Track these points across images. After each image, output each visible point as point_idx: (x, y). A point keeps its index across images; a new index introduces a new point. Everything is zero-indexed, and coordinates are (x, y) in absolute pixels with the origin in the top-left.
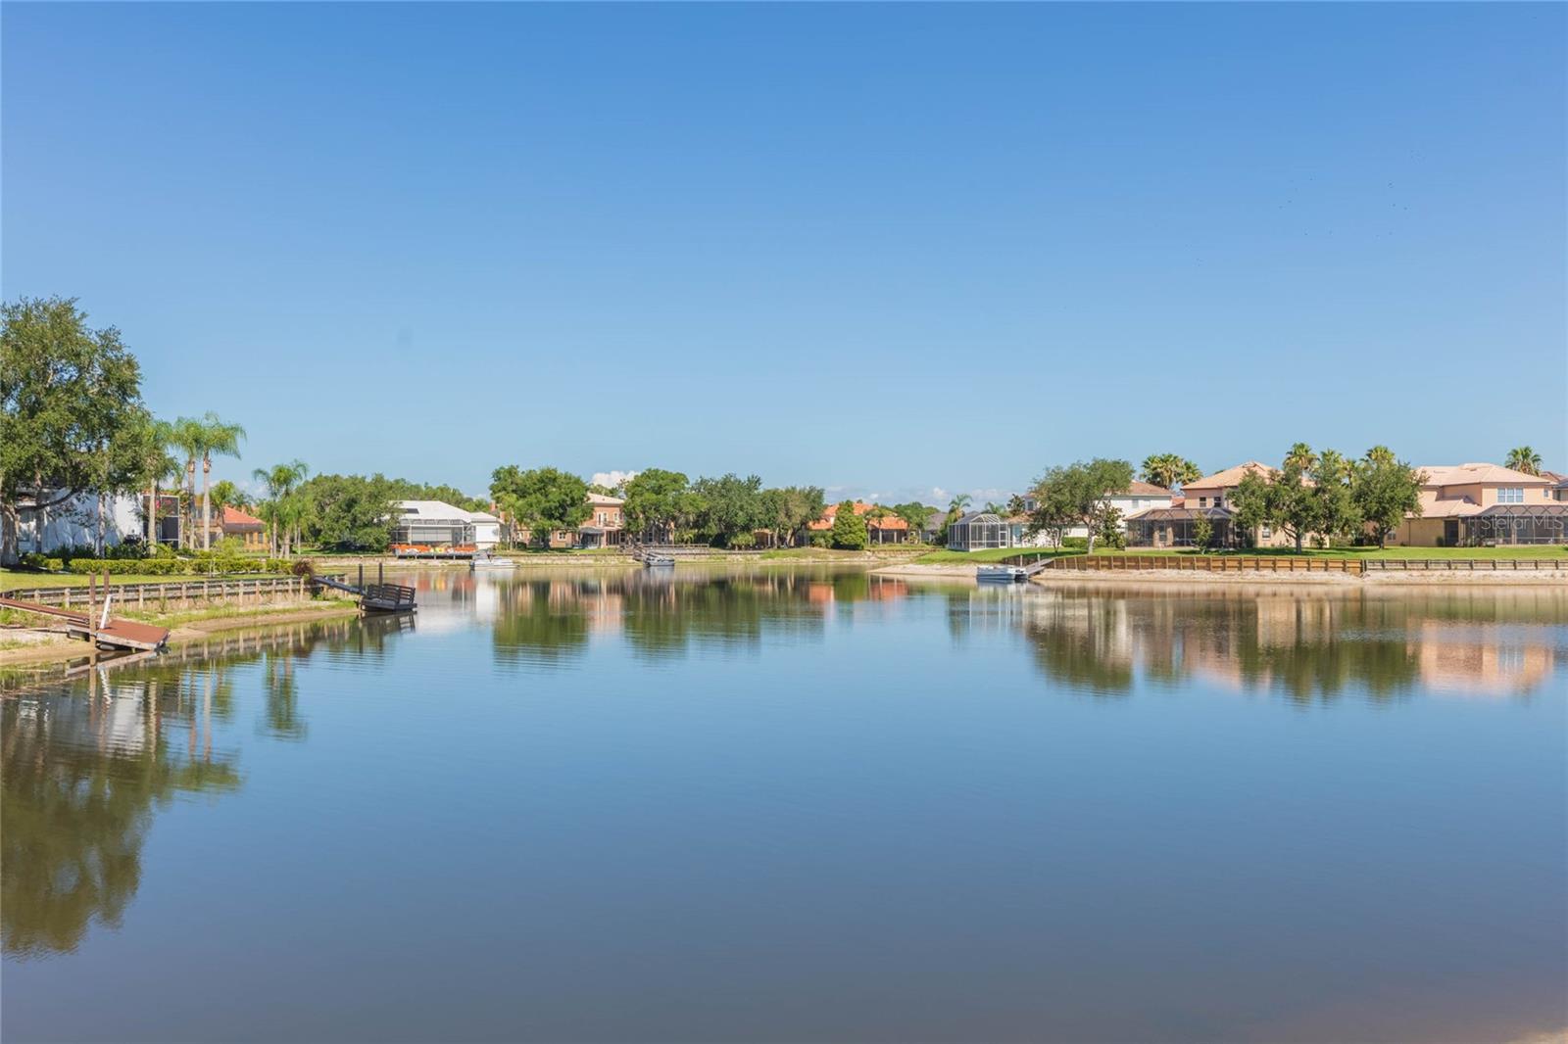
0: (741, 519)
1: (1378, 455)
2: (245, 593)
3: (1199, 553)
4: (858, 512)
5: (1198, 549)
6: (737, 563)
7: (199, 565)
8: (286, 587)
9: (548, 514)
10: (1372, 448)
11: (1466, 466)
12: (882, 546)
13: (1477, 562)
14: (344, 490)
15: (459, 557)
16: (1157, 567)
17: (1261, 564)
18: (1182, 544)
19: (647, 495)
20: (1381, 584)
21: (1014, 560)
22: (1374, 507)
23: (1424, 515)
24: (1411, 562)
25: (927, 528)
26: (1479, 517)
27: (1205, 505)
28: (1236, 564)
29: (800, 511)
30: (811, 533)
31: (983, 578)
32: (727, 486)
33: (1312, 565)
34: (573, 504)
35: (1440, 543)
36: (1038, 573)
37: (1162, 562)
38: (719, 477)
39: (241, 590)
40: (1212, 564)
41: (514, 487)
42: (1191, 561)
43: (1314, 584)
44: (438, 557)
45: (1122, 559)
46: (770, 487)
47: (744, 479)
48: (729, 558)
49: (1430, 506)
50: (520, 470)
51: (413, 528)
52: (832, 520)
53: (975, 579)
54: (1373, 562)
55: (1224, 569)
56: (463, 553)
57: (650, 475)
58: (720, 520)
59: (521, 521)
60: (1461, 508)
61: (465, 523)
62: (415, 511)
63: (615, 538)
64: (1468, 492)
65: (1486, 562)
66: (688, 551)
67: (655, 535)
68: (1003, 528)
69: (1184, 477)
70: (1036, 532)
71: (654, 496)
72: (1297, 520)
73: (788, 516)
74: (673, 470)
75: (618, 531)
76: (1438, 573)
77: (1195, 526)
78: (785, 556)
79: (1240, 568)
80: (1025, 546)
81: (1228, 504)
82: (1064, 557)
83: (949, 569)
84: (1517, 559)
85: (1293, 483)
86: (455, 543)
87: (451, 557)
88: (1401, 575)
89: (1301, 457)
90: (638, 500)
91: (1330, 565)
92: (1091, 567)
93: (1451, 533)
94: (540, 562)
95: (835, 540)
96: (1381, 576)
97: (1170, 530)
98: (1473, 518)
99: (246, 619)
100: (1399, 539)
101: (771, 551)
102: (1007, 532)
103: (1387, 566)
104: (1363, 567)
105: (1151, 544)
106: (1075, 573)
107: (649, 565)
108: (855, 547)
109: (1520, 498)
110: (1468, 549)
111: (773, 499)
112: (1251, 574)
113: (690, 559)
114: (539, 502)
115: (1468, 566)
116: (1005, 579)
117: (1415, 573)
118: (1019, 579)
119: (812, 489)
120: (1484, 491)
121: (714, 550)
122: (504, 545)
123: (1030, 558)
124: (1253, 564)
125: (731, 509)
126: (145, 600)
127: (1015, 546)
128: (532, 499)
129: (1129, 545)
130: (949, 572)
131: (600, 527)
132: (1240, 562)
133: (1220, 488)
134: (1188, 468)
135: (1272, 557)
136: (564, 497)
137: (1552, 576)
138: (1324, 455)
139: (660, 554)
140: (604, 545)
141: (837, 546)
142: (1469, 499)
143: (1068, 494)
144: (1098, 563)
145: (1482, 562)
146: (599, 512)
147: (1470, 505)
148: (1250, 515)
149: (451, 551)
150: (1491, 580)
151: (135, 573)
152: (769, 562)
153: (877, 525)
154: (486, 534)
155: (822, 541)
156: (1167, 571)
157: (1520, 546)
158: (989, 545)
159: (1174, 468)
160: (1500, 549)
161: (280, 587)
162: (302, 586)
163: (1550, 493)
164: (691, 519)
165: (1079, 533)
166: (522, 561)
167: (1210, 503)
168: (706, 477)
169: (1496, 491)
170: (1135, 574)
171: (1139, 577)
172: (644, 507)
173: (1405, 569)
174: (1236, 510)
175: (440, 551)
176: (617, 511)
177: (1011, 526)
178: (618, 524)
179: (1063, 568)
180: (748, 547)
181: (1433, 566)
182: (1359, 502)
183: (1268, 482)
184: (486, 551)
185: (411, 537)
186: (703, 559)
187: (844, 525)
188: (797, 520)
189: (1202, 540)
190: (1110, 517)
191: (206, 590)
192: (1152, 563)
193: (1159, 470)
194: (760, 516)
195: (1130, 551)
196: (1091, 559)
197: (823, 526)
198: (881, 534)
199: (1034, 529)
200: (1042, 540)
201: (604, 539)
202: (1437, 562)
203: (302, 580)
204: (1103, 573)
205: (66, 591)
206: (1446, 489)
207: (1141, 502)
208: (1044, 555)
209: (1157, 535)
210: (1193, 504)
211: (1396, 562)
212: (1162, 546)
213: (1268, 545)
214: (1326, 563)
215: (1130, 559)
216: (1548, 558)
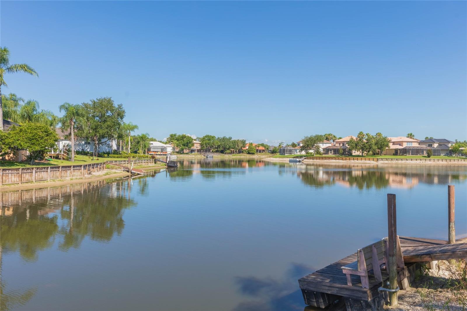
0: (227, 147)
1: (379, 134)
2: (144, 162)
3: (340, 156)
4: (254, 145)
5: (340, 155)
6: (226, 157)
7: (133, 156)
8: (151, 161)
9: (184, 145)
10: (377, 133)
11: (399, 137)
12: (259, 153)
13: (403, 159)
14: (137, 139)
15: (163, 155)
16: (331, 159)
17: (354, 159)
18: (335, 154)
19: (206, 141)
20: (382, 164)
21: (297, 157)
22: (379, 146)
23: (391, 148)
24: (388, 159)
25: (269, 149)
26: (403, 149)
27: (340, 145)
28: (349, 159)
29: (241, 145)
30: (242, 150)
31: (290, 161)
32: (224, 139)
33: (366, 159)
34: (190, 143)
35: (394, 155)
36: (303, 160)
37: (332, 158)
38: (222, 137)
39: (143, 162)
40: (343, 159)
41: (176, 139)
42: (339, 158)
43: (367, 163)
44: (159, 155)
45: (322, 157)
46: (233, 139)
47: (228, 137)
48: (225, 156)
49: (392, 146)
50: (177, 135)
51: (153, 148)
52: (247, 148)
53: (289, 162)
54: (380, 159)
55: (346, 160)
56: (164, 154)
57: (207, 136)
58: (223, 147)
59: (177, 147)
60: (398, 147)
61: (164, 147)
62: (152, 144)
63: (199, 151)
64: (400, 143)
65: (405, 159)
66: (216, 154)
67: (208, 150)
68: (293, 150)
69: (333, 139)
70: (302, 151)
71: (208, 141)
72: (363, 149)
73: (238, 146)
74: (212, 135)
75: (199, 149)
76: (394, 161)
77: (339, 150)
78: (237, 155)
79: (350, 160)
80: (298, 154)
81: (347, 145)
82: (309, 157)
83: (281, 159)
84: (412, 159)
85: (362, 141)
86: (162, 152)
87: (162, 155)
88: (386, 162)
89: (361, 135)
90: (204, 142)
91: (370, 159)
92: (315, 159)
93: (396, 152)
94: (182, 156)
95: (249, 152)
96: (382, 162)
97: (332, 151)
98: (401, 149)
99: (147, 168)
100: (384, 154)
101: (234, 154)
102: (294, 151)
103: (383, 159)
104: (378, 160)
105: (328, 154)
106: (311, 160)
107: (207, 157)
108: (253, 154)
109: (412, 145)
110: (400, 156)
111: (235, 142)
112: (352, 161)
113: (216, 156)
114: (182, 142)
115: (401, 160)
116: (296, 162)
117: (389, 161)
118: (299, 161)
119: (243, 140)
120: (404, 143)
121: (221, 154)
122: (173, 152)
123: (301, 157)
124: (353, 159)
125: (225, 144)
126: (127, 163)
127: (296, 154)
128: (180, 141)
129: (323, 154)
130: (281, 160)
131: (195, 148)
132: (350, 158)
133: (344, 142)
134: (334, 137)
135: (357, 157)
136: (188, 141)
137: (420, 162)
138: (367, 134)
139: (210, 155)
140: (196, 153)
141: (249, 153)
142: (400, 145)
143: (310, 142)
144: (317, 158)
145: (404, 159)
146: (195, 145)
147: (400, 146)
148: (352, 148)
149: (162, 153)
150: (406, 163)
151: (122, 158)
152: (234, 157)
153: (258, 149)
154: (169, 150)
155: (245, 152)
156: (333, 160)
157: (412, 155)
158: (290, 154)
159: (331, 137)
160: (408, 156)
161: (150, 161)
162: (153, 161)
163: (418, 144)
164: (216, 147)
165: (311, 151)
166: (178, 156)
167: (341, 145)
168: (219, 137)
169: (406, 143)
170: (326, 161)
171: (327, 161)
172: (206, 144)
173: (387, 160)
174: (349, 147)
175: (159, 153)
176: (199, 144)
177: (295, 149)
178: (199, 148)
179: (309, 159)
180: (229, 153)
181: (393, 160)
182: (376, 145)
183: (356, 140)
184: (170, 153)
185: (152, 150)
186: (219, 156)
187: (251, 148)
188: (240, 147)
189: (341, 153)
190: (318, 148)
191: (137, 162)
192: (329, 158)
193: (328, 137)
194: (232, 146)
195: (324, 155)
196: (315, 157)
197: (245, 149)
198: (258, 151)
199: (302, 150)
200: (303, 153)
201: (196, 151)
202: (394, 159)
203: (153, 160)
204: (318, 160)
205: (114, 162)
206: (395, 143)
207: (324, 144)
208: (304, 156)
209: (329, 152)
210: (337, 145)
211: (385, 159)
212: (331, 155)
213: (355, 155)
214: (369, 159)
215: (324, 157)
216: (419, 158)
